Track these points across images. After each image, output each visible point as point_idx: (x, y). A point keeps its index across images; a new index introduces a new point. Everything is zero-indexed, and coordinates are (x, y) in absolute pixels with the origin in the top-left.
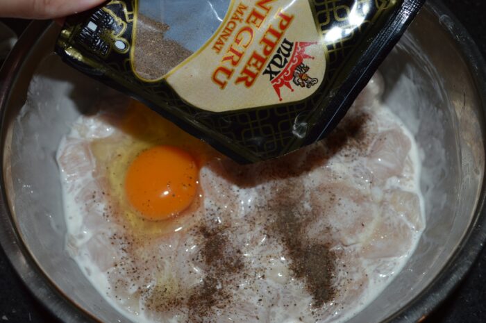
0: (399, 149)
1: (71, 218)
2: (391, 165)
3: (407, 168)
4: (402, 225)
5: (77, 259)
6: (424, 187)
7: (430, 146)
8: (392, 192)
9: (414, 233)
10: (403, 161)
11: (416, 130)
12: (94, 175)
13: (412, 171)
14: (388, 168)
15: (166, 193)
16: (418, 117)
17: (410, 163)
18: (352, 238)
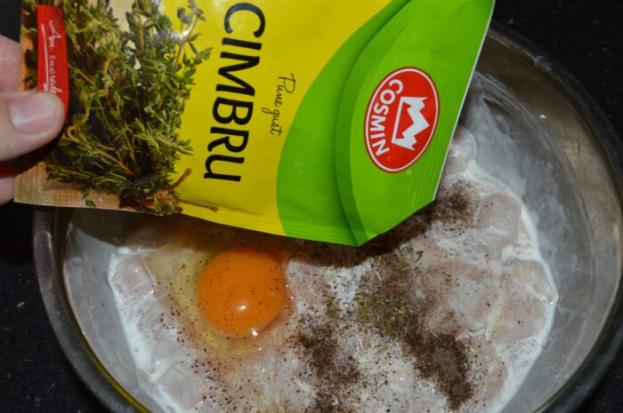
0: (510, 213)
1: (137, 350)
2: (504, 233)
3: (521, 235)
4: (531, 298)
5: (155, 397)
6: (546, 254)
7: (543, 205)
8: (511, 263)
9: (546, 305)
10: (516, 226)
11: (523, 191)
12: (155, 294)
13: (528, 237)
14: (502, 237)
15: (244, 307)
16: (522, 175)
17: (524, 229)
18: (479, 321)
